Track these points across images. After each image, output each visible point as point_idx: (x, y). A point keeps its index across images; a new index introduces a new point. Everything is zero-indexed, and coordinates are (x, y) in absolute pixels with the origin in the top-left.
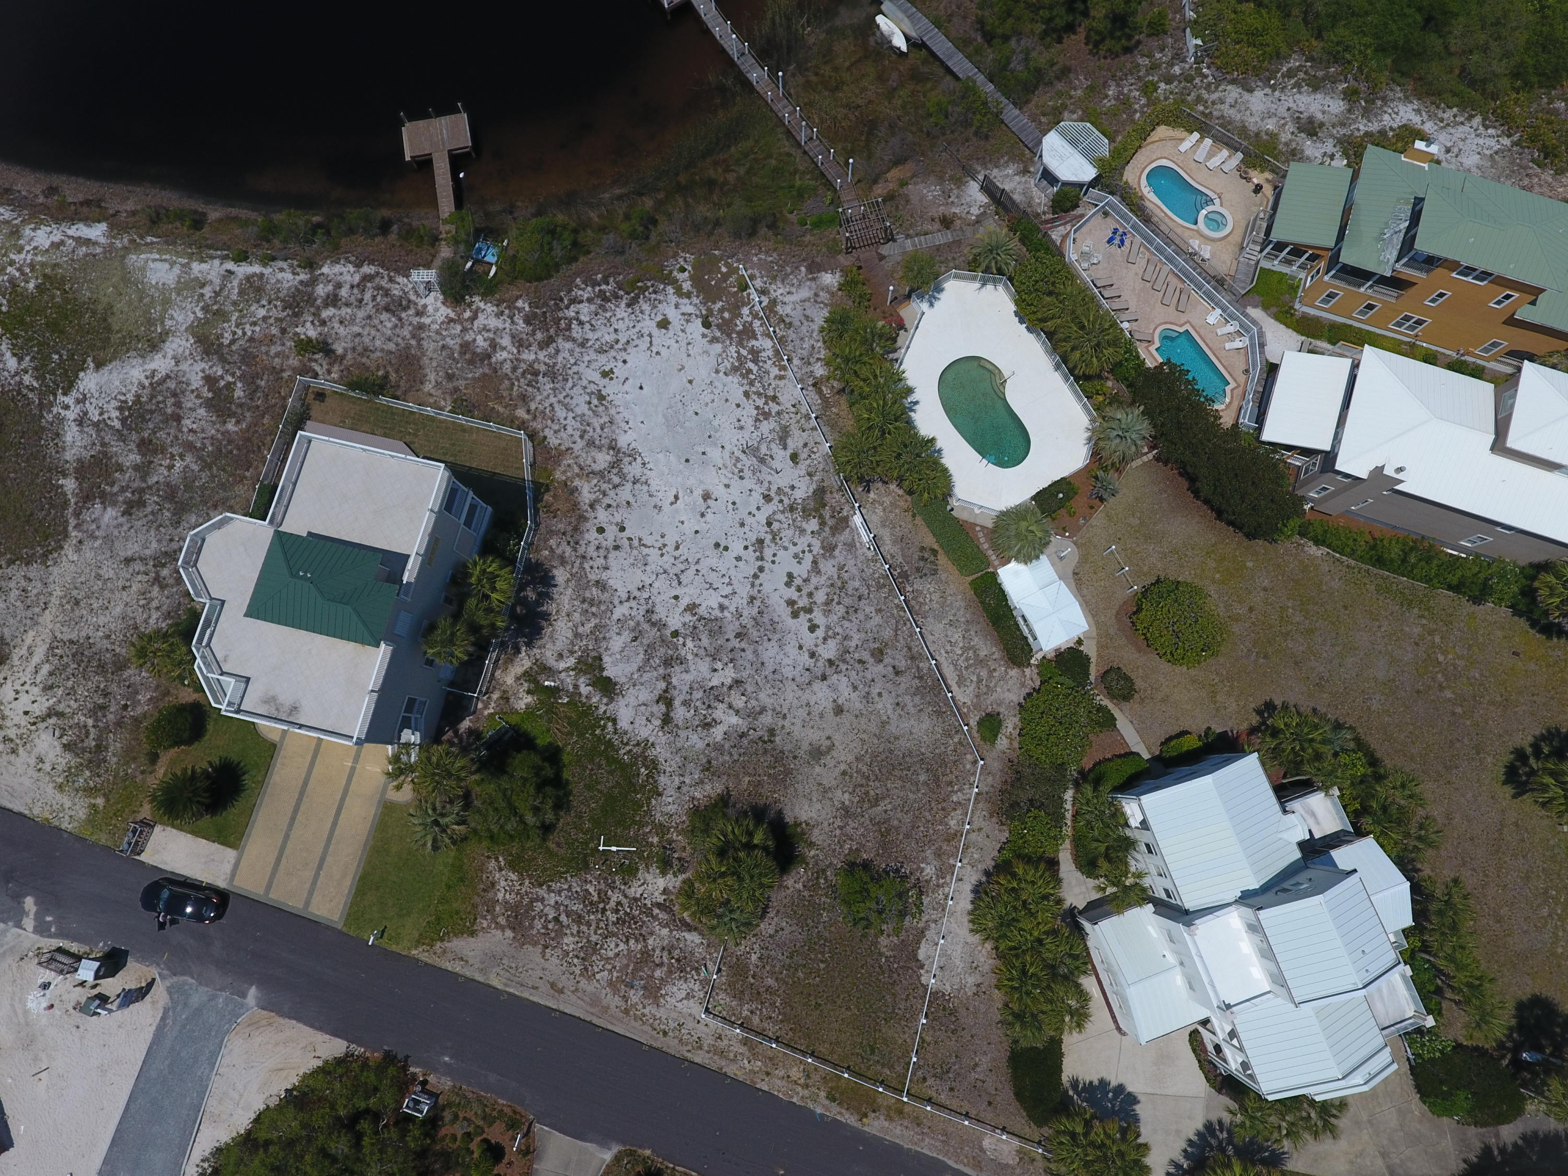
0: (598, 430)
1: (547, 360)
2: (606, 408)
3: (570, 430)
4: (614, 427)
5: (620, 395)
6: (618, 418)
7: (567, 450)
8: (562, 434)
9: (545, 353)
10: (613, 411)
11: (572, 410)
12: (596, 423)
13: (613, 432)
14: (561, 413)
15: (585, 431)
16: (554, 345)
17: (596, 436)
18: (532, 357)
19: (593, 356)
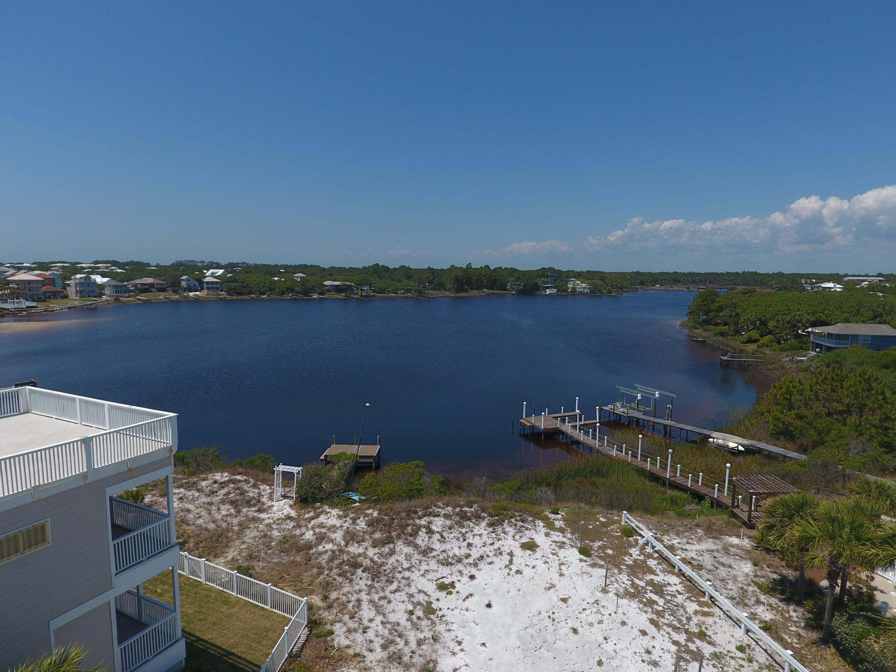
0: (413, 645)
1: (376, 558)
2: (433, 623)
3: (371, 634)
4: (437, 646)
5: (457, 612)
6: (447, 637)
7: (356, 655)
8: (359, 637)
9: (377, 550)
10: (441, 628)
11: (384, 615)
12: (412, 636)
13: (435, 651)
14: (367, 612)
15: (392, 642)
16: (392, 546)
17: (407, 650)
18: (361, 550)
19: (433, 564)
